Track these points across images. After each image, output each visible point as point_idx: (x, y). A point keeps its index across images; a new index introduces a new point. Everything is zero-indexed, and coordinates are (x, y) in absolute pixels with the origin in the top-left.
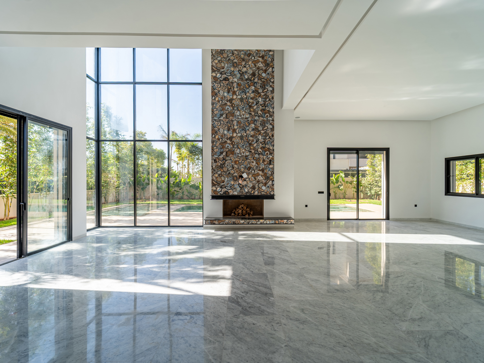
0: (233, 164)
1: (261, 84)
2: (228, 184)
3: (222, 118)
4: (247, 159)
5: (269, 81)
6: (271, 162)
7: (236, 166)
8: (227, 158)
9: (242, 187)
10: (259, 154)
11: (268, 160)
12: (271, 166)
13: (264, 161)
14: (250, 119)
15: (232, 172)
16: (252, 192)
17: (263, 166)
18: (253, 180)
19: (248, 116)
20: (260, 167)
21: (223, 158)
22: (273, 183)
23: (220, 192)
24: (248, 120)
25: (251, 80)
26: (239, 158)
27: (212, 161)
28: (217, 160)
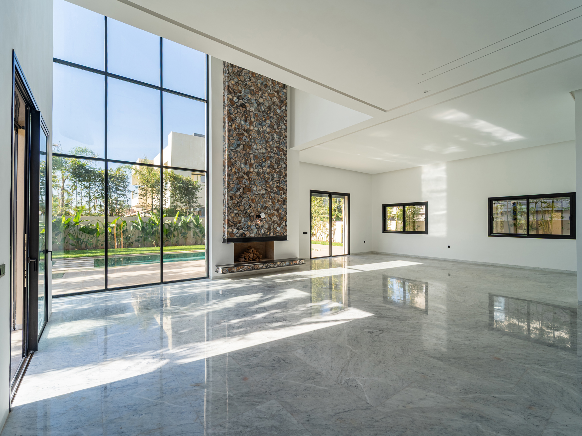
0: (250, 202)
1: (276, 120)
2: (245, 225)
3: (238, 149)
4: (263, 198)
5: (283, 119)
6: (284, 202)
7: (252, 205)
8: (244, 196)
9: (259, 228)
10: (274, 193)
11: (282, 200)
12: (284, 206)
13: (278, 200)
14: (266, 155)
15: (249, 211)
16: (268, 234)
17: (278, 206)
18: (269, 220)
19: (264, 151)
20: (275, 207)
21: (239, 194)
22: (286, 224)
23: (237, 235)
24: (264, 155)
25: (267, 114)
26: (256, 196)
27: (228, 198)
28: (234, 197)
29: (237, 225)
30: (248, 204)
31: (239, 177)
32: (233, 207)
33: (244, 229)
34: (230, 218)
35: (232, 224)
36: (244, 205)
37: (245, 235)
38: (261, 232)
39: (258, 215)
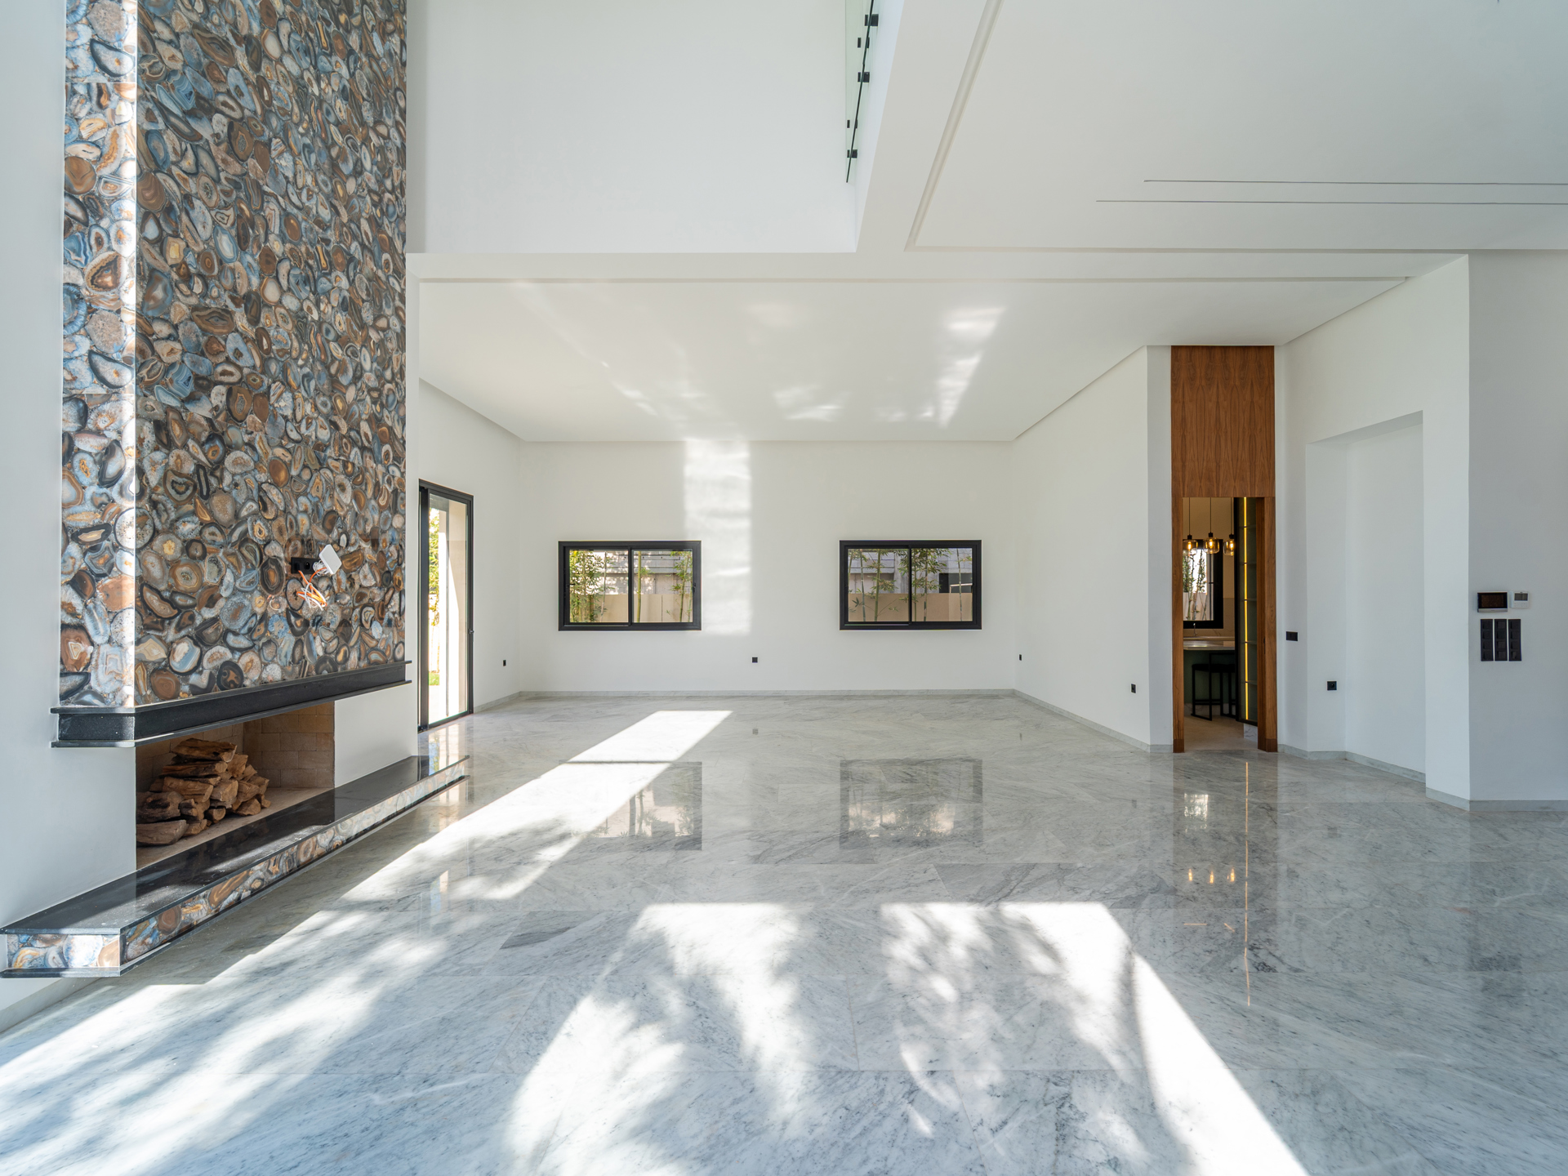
0: (262, 477)
2: (235, 616)
3: (205, 130)
4: (321, 466)
6: (397, 499)
7: (274, 494)
8: (235, 435)
9: (302, 630)
10: (362, 449)
11: (390, 490)
12: (397, 522)
13: (377, 489)
16: (340, 657)
17: (376, 517)
18: (344, 587)
20: (366, 521)
21: (209, 421)
22: (402, 606)
23: (194, 679)
26: (288, 450)
27: (139, 429)
28: (176, 430)
29: (192, 618)
30: (254, 486)
31: (207, 308)
32: (170, 496)
33: (231, 639)
34: (156, 571)
35: (163, 609)
36: (234, 492)
37: (240, 673)
38: (311, 651)
39: (297, 555)
